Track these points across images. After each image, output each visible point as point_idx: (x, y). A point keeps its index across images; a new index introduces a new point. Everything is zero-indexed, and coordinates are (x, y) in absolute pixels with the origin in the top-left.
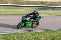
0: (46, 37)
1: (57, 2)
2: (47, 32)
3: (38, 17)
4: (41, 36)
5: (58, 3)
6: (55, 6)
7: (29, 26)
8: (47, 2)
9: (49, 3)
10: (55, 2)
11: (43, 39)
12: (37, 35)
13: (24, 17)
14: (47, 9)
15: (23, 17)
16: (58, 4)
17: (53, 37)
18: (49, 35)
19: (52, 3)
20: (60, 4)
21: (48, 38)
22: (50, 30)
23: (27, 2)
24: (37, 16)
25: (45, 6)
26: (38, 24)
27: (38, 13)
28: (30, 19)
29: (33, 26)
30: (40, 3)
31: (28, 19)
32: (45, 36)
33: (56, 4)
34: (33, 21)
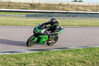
0: (39, 62)
1: (56, 5)
2: (40, 53)
3: (58, 28)
4: (29, 60)
5: (58, 5)
6: (53, 11)
7: (44, 42)
8: (40, 4)
9: (44, 5)
10: (54, 5)
11: (34, 65)
12: (24, 59)
13: (37, 28)
14: (40, 16)
15: (35, 29)
16: (57, 7)
17: (50, 61)
18: (43, 58)
19: (48, 6)
20: (60, 8)
21: (40, 63)
22: (45, 50)
23: (8, 4)
24: (56, 26)
25: (37, 10)
26: (56, 39)
27: (57, 23)
28: (45, 32)
29: (50, 42)
30: (29, 6)
31: (43, 31)
32: (37, 61)
33: (55, 8)
34: (50, 34)
